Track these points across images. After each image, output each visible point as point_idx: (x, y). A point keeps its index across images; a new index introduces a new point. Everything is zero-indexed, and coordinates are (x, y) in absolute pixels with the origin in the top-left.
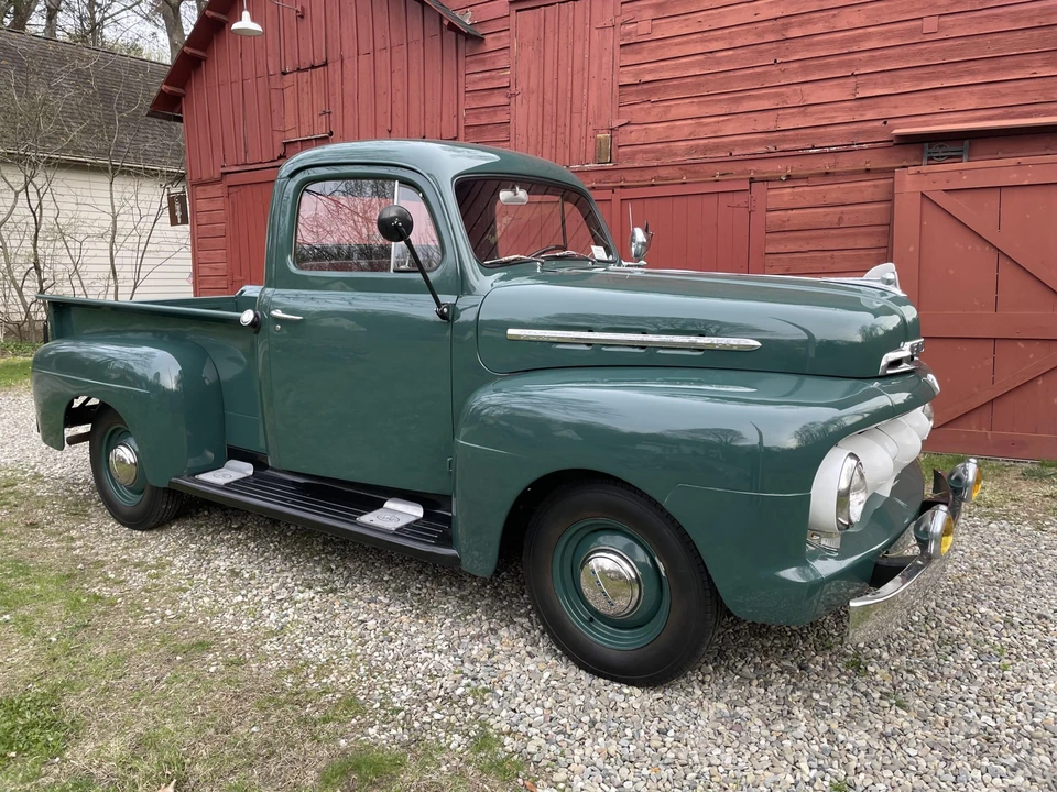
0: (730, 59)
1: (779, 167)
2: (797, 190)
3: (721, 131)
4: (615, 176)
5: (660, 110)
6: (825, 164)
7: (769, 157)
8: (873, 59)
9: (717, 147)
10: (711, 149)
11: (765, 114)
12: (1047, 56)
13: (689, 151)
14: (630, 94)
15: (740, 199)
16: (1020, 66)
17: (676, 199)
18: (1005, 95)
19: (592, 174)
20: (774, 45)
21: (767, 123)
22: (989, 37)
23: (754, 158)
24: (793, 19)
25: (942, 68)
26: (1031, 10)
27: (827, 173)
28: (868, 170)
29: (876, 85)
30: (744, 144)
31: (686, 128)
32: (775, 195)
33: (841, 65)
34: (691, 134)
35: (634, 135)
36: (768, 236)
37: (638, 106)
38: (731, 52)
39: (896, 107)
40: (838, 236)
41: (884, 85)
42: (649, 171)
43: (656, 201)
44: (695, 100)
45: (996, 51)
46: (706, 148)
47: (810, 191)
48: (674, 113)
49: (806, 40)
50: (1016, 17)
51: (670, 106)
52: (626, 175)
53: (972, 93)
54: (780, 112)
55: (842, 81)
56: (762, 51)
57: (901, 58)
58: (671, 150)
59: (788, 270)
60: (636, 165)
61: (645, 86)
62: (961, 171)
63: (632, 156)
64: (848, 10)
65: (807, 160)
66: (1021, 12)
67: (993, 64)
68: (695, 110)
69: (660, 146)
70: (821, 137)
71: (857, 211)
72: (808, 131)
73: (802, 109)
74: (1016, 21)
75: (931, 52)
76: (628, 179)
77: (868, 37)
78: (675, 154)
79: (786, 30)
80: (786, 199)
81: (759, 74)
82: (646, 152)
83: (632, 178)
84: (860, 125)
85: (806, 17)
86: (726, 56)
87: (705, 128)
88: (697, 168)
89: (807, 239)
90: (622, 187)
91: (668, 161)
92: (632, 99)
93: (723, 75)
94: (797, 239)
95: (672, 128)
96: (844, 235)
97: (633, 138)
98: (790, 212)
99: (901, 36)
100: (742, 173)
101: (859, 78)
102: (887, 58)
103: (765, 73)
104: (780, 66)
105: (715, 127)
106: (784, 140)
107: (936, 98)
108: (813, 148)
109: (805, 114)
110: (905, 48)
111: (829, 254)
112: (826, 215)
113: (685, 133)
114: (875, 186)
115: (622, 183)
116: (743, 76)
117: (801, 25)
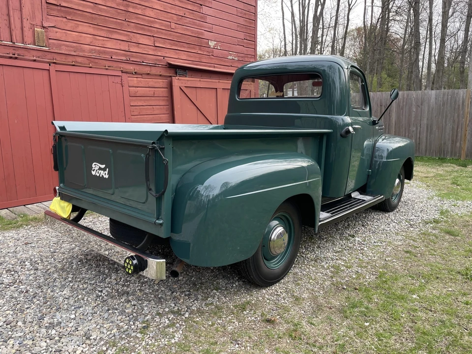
0: (106, 11)
1: (131, 68)
2: (139, 79)
3: (105, 45)
4: (50, 56)
5: (73, 25)
6: (147, 70)
7: (127, 62)
8: (158, 32)
9: (104, 52)
10: (101, 53)
11: (123, 42)
12: (199, 47)
13: (91, 51)
14: (54, 10)
15: (118, 80)
16: (194, 48)
17: (87, 75)
18: (192, 57)
19: (32, 51)
20: (123, 12)
21: (124, 46)
22: (187, 36)
23: (122, 62)
24: (130, 4)
25: (177, 43)
26: (195, 31)
27: (148, 74)
28: (161, 75)
29: (160, 42)
30: (116, 54)
31: (88, 39)
32: (131, 80)
33: (149, 31)
34: (91, 43)
35: (59, 34)
36: (130, 98)
37: (59, 18)
38: (105, 8)
39: (166, 53)
40: (154, 100)
41: (162, 43)
42: (71, 57)
43: (76, 74)
44: (91, 25)
45: (189, 41)
46: (99, 52)
47: (144, 81)
48: (80, 29)
49: (135, 15)
50: (192, 32)
51: (79, 24)
52: (55, 56)
53: (185, 54)
54: (129, 43)
55: (149, 37)
56: (119, 13)
57: (166, 34)
58: (81, 48)
59: (139, 113)
60: (64, 52)
61: (63, 9)
62: (188, 80)
63: (59, 46)
64: (148, 8)
65: (141, 67)
66: (193, 30)
67: (188, 45)
68: (91, 31)
69: (74, 44)
70: (145, 58)
71: (158, 91)
72: (140, 54)
73: (137, 44)
74: (192, 33)
75: (174, 35)
76: (58, 59)
77: (156, 22)
78: (84, 51)
79: (128, 7)
80: (135, 82)
81: (119, 23)
82: (67, 46)
83: (59, 59)
84: (157, 57)
85: (135, 5)
86: (104, 9)
87: (97, 41)
88: (97, 61)
89: (144, 100)
90: (54, 63)
91: (81, 54)
92: (55, 13)
93: (103, 17)
94: (141, 100)
95: (81, 36)
96: (156, 100)
97: (58, 36)
98: (137, 88)
99: (164, 26)
100: (116, 67)
101: (155, 38)
102: (162, 33)
103: (122, 23)
104: (127, 23)
105: (103, 42)
106: (132, 56)
107: (176, 53)
108: (143, 62)
109: (139, 47)
110: (167, 32)
111: (152, 107)
112: (150, 91)
113: (88, 41)
114: (163, 82)
115: (55, 61)
116: (113, 21)
117: (133, 7)
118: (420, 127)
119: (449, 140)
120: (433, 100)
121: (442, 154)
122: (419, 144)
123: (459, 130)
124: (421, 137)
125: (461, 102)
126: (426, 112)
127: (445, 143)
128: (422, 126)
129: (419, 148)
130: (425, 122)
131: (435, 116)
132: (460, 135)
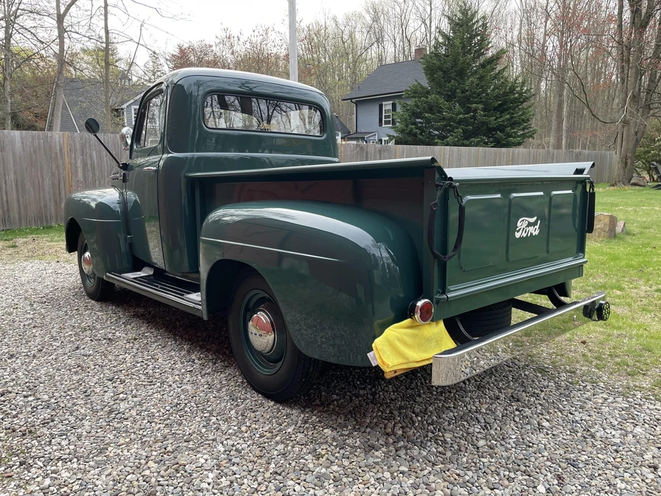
118: (6, 185)
119: (50, 200)
120: (18, 145)
121: (44, 220)
122: (8, 210)
123: (62, 186)
124: (9, 200)
125: (58, 148)
126: (12, 163)
127: (45, 206)
128: (7, 183)
129: (9, 216)
130: (12, 176)
131: (26, 169)
132: (63, 192)
